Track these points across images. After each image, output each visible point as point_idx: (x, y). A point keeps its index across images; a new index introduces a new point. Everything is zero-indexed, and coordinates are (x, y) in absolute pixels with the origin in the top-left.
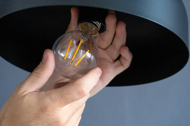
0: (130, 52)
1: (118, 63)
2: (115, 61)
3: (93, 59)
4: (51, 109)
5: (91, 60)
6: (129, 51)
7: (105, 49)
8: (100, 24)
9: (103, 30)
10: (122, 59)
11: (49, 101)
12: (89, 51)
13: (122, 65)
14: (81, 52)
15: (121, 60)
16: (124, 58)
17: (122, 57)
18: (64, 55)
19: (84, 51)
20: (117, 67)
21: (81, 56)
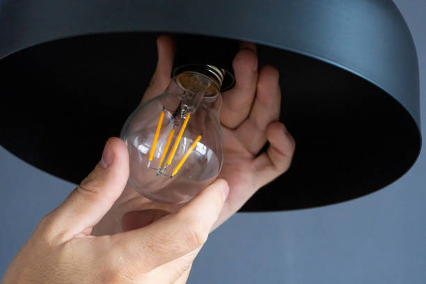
1: (262, 160)
2: (256, 156)
4: (124, 277)
6: (286, 134)
7: (235, 129)
8: (222, 72)
9: (232, 85)
10: (272, 152)
11: (121, 258)
12: (200, 138)
13: (272, 164)
14: (185, 143)
15: (269, 153)
16: (278, 151)
17: (270, 148)
19: (191, 141)
20: (261, 169)
21: (186, 152)
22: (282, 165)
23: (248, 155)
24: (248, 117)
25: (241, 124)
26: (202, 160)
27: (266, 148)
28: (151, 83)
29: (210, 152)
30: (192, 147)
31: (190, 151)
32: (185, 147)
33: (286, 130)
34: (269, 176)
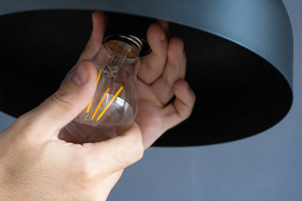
0: (192, 91)
1: (170, 108)
2: (165, 106)
3: (128, 108)
5: (124, 110)
7: (151, 85)
10: (177, 103)
13: (177, 112)
15: (175, 104)
16: (181, 102)
17: (177, 100)
22: (185, 113)
23: (159, 104)
24: (161, 76)
25: (156, 81)
27: (173, 100)
28: (86, 48)
32: (107, 101)
33: (189, 87)
34: (175, 121)
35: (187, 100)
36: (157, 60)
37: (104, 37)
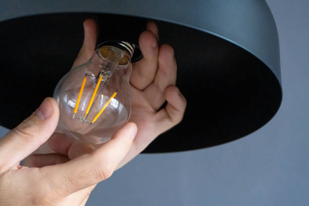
0: (183, 96)
1: (162, 113)
2: (157, 111)
5: (118, 112)
7: (143, 90)
8: (133, 47)
9: (139, 58)
12: (115, 94)
13: (169, 117)
16: (173, 107)
17: (168, 105)
18: (74, 104)
20: (161, 120)
21: (103, 106)
22: (177, 118)
23: (151, 110)
24: (153, 82)
25: (148, 87)
26: (115, 112)
27: (165, 106)
29: (121, 106)
30: (108, 103)
31: (106, 105)
32: (102, 102)
33: (180, 93)
34: (167, 126)
35: (179, 105)
36: (148, 66)
37: (97, 44)
